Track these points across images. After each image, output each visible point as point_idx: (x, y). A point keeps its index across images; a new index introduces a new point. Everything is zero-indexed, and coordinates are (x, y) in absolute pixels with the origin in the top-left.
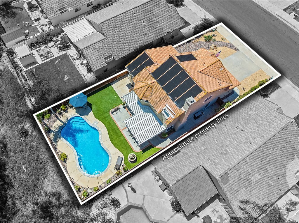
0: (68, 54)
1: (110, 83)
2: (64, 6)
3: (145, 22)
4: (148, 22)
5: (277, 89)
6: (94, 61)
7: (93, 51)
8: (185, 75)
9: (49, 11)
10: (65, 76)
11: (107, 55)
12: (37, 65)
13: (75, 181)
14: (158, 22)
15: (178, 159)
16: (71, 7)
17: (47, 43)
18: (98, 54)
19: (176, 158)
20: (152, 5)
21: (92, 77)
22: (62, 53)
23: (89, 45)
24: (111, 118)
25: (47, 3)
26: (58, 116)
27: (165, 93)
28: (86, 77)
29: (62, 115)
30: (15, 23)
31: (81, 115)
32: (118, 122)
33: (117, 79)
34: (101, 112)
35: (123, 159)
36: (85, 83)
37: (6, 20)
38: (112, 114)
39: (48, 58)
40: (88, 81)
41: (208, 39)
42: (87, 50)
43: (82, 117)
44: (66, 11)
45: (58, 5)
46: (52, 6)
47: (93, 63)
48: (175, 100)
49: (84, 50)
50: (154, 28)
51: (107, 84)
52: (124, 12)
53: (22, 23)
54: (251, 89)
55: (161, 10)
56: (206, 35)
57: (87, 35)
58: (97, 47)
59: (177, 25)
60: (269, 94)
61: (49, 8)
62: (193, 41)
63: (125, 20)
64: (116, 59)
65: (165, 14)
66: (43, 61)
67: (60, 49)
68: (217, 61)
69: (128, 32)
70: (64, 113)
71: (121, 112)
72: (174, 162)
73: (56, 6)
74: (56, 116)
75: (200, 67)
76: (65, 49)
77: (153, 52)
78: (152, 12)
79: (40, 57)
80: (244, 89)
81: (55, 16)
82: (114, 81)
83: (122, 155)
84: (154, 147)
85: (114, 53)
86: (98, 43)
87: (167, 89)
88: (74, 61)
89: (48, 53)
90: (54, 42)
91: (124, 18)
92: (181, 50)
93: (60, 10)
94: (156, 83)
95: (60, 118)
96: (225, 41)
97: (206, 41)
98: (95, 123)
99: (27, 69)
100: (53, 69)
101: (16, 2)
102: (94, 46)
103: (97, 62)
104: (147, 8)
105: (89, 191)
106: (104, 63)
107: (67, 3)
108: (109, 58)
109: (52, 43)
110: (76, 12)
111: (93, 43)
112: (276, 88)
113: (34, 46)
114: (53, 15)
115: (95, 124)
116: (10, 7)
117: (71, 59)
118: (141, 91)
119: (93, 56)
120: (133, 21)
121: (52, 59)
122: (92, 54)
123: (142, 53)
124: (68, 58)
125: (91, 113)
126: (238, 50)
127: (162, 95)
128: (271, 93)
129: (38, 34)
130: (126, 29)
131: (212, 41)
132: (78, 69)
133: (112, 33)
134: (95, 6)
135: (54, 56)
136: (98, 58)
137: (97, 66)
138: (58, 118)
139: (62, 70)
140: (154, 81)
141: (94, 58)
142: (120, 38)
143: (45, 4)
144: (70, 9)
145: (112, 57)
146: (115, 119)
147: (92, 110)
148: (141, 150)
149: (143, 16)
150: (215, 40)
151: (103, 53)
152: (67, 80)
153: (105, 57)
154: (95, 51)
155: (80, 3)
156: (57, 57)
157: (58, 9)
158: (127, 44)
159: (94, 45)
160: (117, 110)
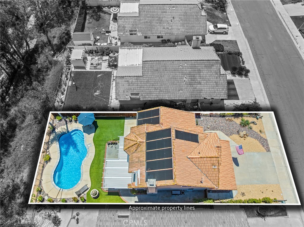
0: (113, 73)
1: (125, 117)
2: (135, 30)
3: (188, 78)
4: (190, 80)
5: (281, 216)
6: (120, 91)
7: (124, 83)
8: (169, 153)
9: (121, 29)
10: (97, 91)
11: (135, 92)
12: (84, 70)
13: (42, 183)
14: (200, 83)
15: (120, 224)
16: (141, 33)
17: (103, 56)
18: (128, 87)
19: (120, 221)
20: (203, 65)
21: (117, 103)
22: (109, 70)
23: (124, 75)
24: (105, 148)
25: (123, 21)
26: (68, 122)
27: (144, 158)
28: (112, 101)
29: (71, 123)
30: (95, 27)
31: (84, 132)
32: (108, 155)
33: (132, 117)
34: (101, 139)
35: (88, 189)
36: (108, 105)
37: (91, 21)
38: (108, 145)
39: (95, 69)
40: (111, 105)
41: (244, 124)
42: (120, 79)
43: (84, 134)
44: (135, 34)
45: (131, 27)
46: (126, 25)
47: (119, 93)
48: (147, 171)
49: (117, 78)
50: (192, 88)
51: (122, 116)
52: (173, 60)
53: (100, 29)
54: (250, 200)
55: (210, 73)
56: (245, 119)
57: (133, 65)
58: (130, 81)
59: (218, 95)
60: (267, 216)
61: (122, 26)
62: (227, 118)
63: (168, 68)
64: (141, 99)
65: (212, 79)
66: (90, 69)
67: (110, 66)
68: (215, 157)
69: (165, 80)
70: (74, 122)
71: (116, 148)
72: (115, 224)
73: (129, 27)
74: (66, 122)
75: (194, 153)
76: (113, 68)
77: (168, 113)
78: (199, 71)
79: (91, 65)
80: (243, 194)
81: (123, 35)
82: (130, 117)
83: (89, 186)
84: (119, 196)
85: (142, 93)
86: (133, 77)
87: (149, 156)
88: (113, 81)
89: (99, 65)
90: (109, 57)
91: (169, 66)
92: (209, 120)
93: (130, 31)
94: (145, 144)
95: (68, 124)
96: (262, 135)
97: (240, 124)
98: (89, 144)
99: (75, 70)
100: (93, 80)
101: (108, 8)
102: (128, 79)
103: (123, 93)
104: (197, 65)
105: (46, 198)
106: (128, 97)
107: (140, 28)
108: (136, 95)
109: (107, 58)
110: (145, 38)
111: (129, 75)
112: (281, 214)
113: (93, 53)
114: (122, 33)
115: (89, 146)
116: (101, 11)
117: (112, 79)
118: (129, 143)
119: (122, 87)
120: (176, 72)
121: (97, 71)
122: (122, 85)
123: (157, 108)
124: (111, 76)
125: (93, 135)
126: (269, 150)
127: (141, 159)
128: (271, 216)
129: (106, 44)
130: (165, 76)
131: (247, 127)
132: (111, 90)
133: (150, 74)
134: (165, 40)
135: (101, 69)
136: (125, 91)
137: (121, 97)
138: (67, 124)
139: (99, 84)
140: (145, 141)
141: (122, 89)
142: (155, 82)
143: (121, 21)
144: (139, 34)
145: (138, 95)
146: (107, 151)
147: (95, 132)
148: (107, 191)
149: (188, 72)
150: (251, 128)
151: (132, 89)
152: (96, 95)
153: (132, 93)
154: (126, 83)
155: (151, 33)
156: (102, 72)
157: (129, 30)
158: (158, 90)
159: (128, 77)
160: (114, 144)
